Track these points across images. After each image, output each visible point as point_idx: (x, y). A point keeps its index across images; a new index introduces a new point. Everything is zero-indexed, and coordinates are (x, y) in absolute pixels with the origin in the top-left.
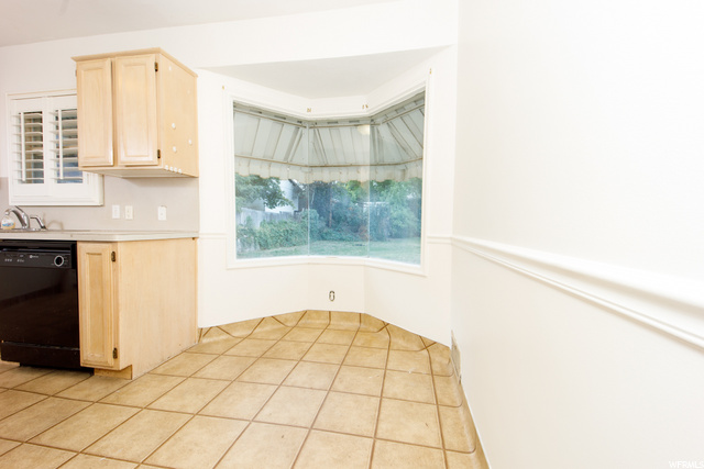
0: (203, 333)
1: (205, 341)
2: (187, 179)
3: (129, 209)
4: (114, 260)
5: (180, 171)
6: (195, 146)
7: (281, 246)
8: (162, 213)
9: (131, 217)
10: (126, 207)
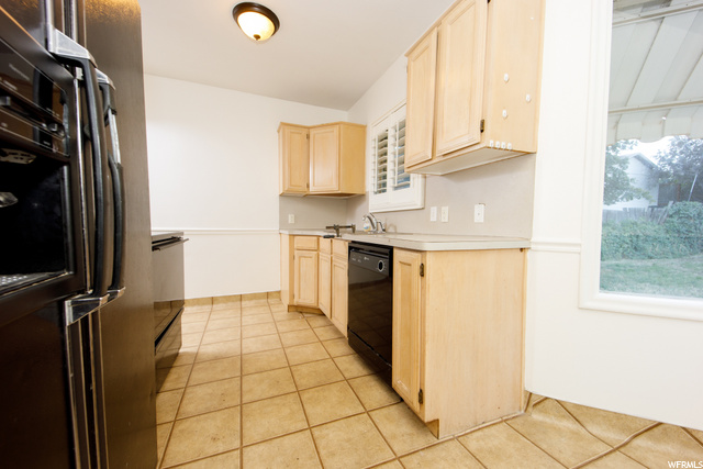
0: (533, 402)
1: (536, 416)
2: (520, 157)
3: (445, 209)
4: (422, 275)
5: (509, 147)
6: (534, 104)
7: (624, 256)
8: (479, 213)
9: (446, 220)
10: (443, 208)
